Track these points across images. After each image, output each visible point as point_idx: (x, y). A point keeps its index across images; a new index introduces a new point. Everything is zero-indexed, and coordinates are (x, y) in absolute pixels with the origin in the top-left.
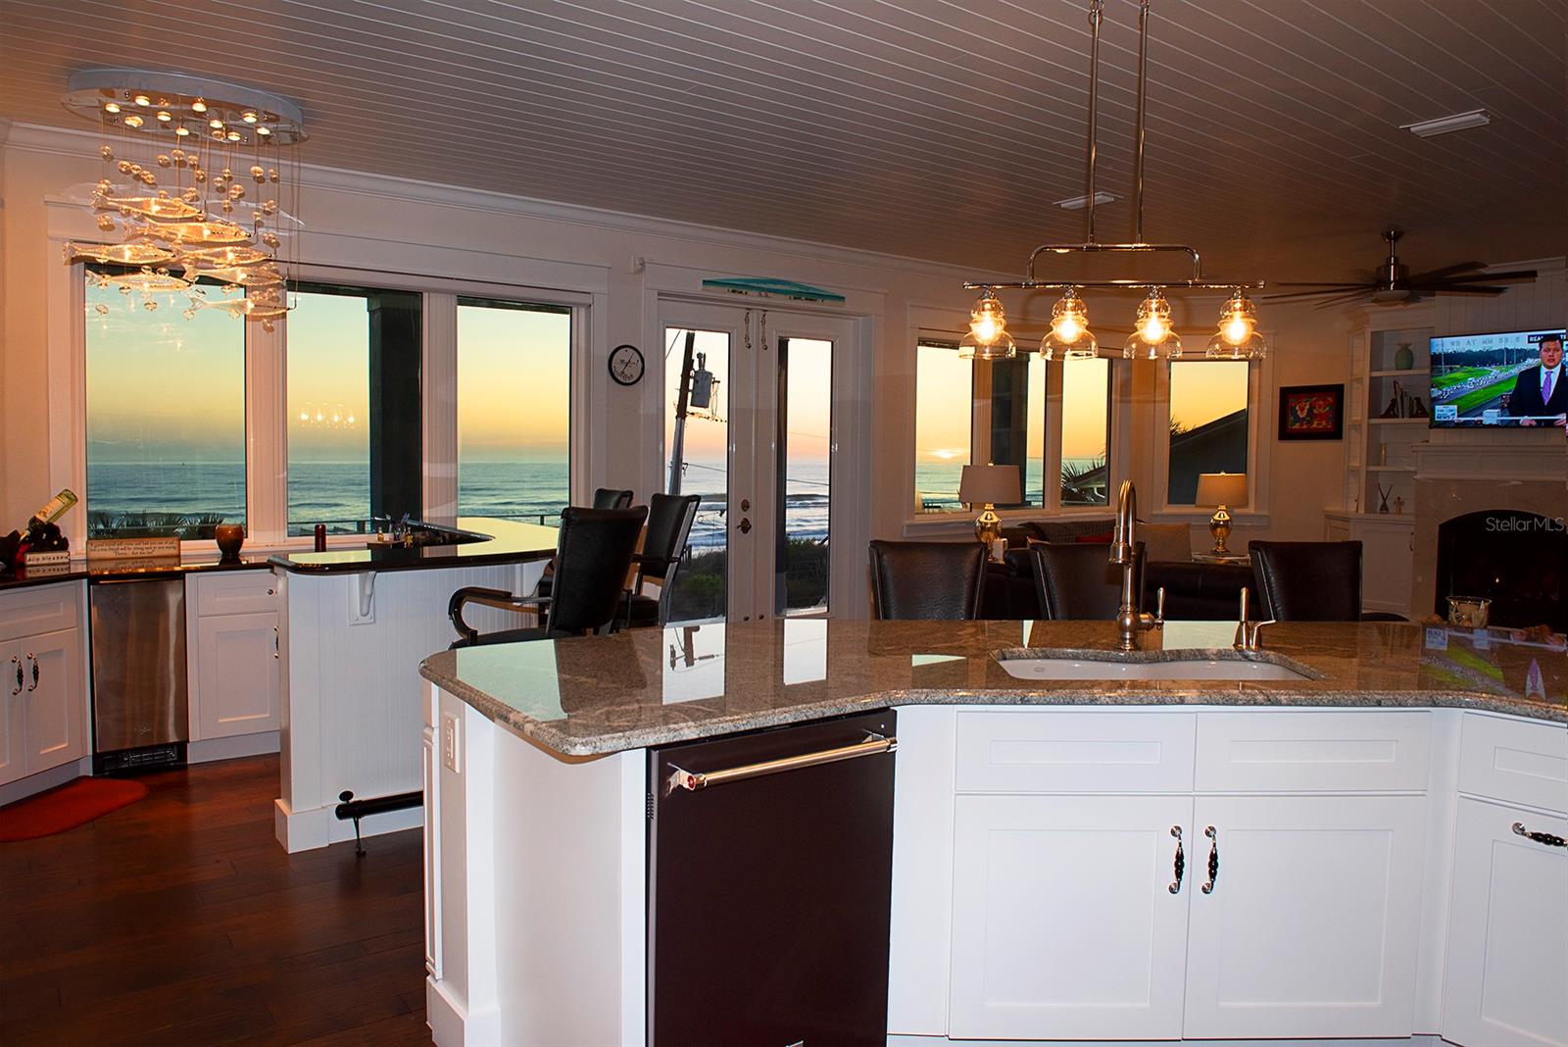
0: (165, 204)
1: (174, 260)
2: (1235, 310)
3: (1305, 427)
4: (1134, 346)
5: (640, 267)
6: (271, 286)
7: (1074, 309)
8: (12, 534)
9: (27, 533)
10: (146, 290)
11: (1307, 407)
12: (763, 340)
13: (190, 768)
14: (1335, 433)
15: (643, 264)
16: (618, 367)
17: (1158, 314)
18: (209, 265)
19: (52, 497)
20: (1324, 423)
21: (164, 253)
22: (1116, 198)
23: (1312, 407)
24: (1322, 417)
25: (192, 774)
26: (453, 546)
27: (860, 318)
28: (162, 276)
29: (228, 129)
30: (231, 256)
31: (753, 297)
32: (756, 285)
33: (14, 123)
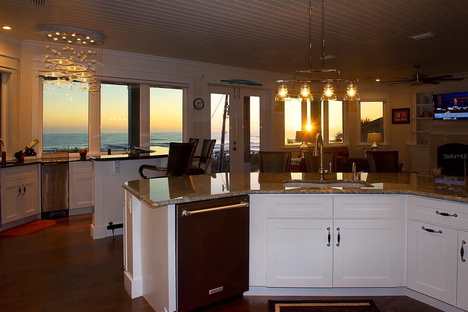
0: (64, 61)
1: (66, 76)
2: (351, 87)
3: (399, 120)
4: (323, 97)
5: (202, 77)
6: (94, 83)
7: (306, 87)
8: (20, 151)
9: (25, 151)
10: (59, 84)
11: (400, 114)
12: (239, 97)
13: (69, 217)
14: (408, 122)
15: (203, 76)
16: (196, 104)
17: (329, 88)
18: (76, 77)
19: (32, 141)
20: (405, 119)
21: (64, 74)
22: (335, 57)
23: (401, 114)
24: (404, 117)
25: (70, 218)
26: (149, 153)
27: (268, 90)
28: (63, 80)
29: (82, 41)
30: (83, 75)
31: (236, 84)
32: (236, 81)
33: (24, 40)
